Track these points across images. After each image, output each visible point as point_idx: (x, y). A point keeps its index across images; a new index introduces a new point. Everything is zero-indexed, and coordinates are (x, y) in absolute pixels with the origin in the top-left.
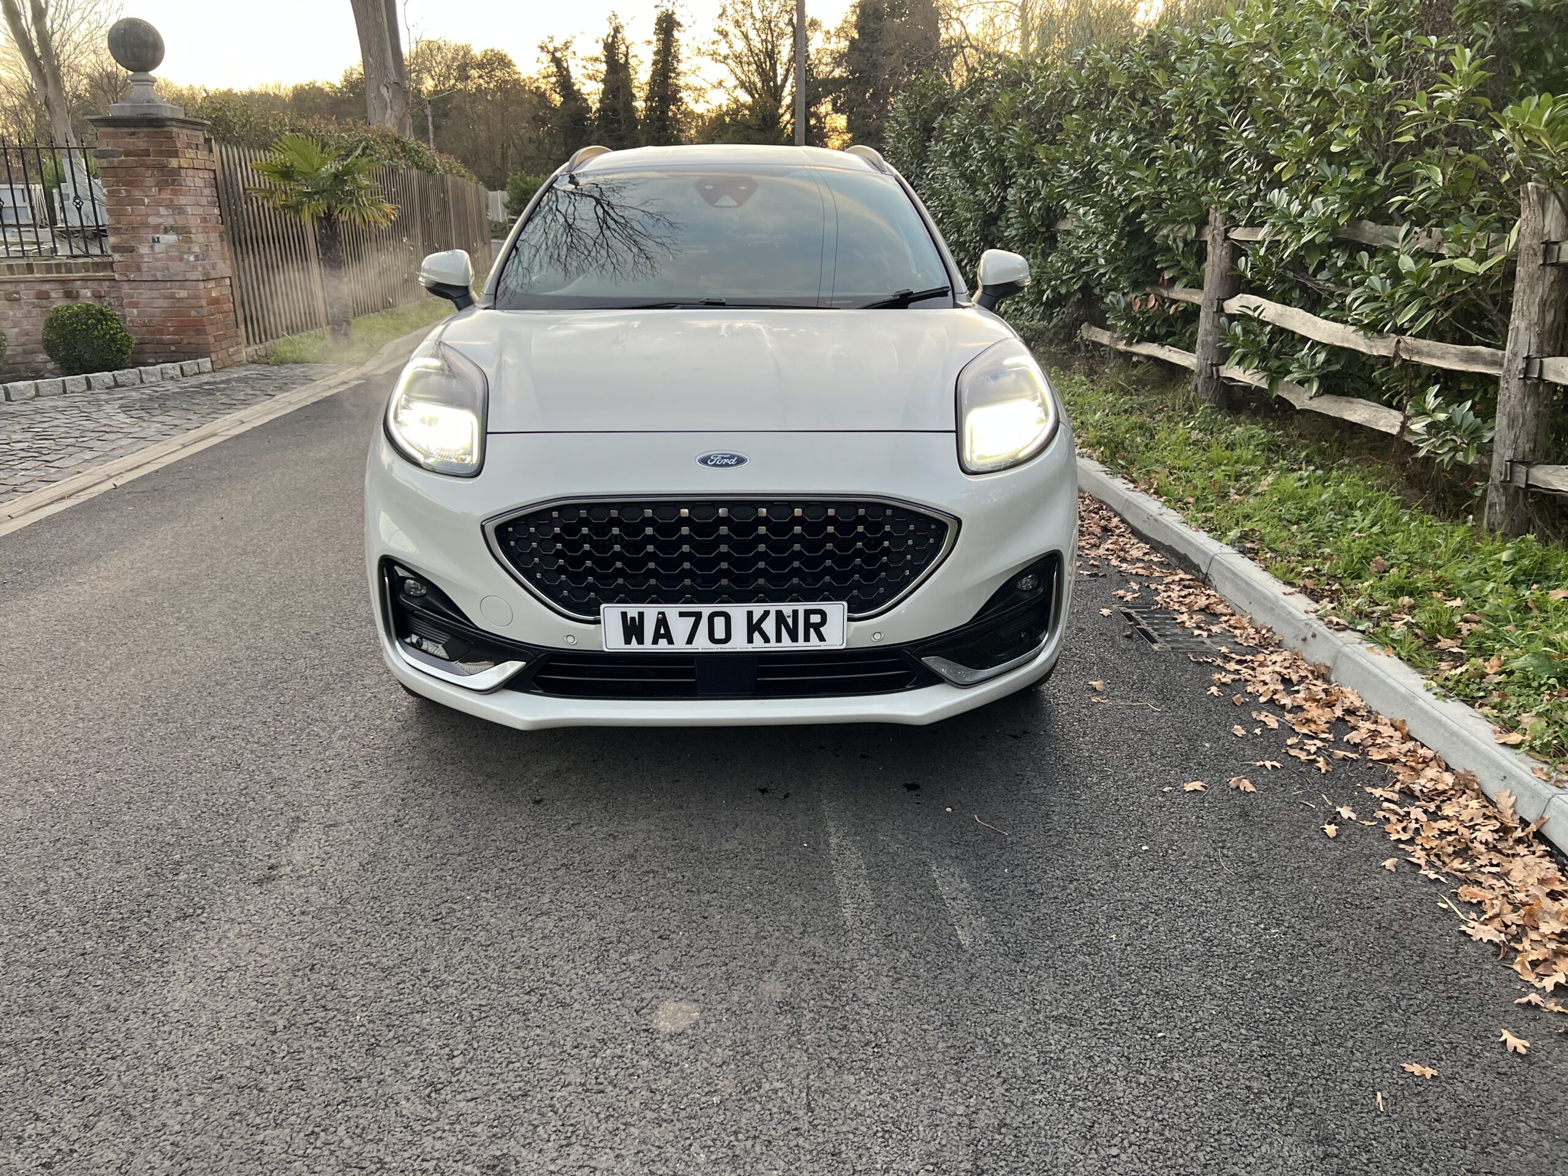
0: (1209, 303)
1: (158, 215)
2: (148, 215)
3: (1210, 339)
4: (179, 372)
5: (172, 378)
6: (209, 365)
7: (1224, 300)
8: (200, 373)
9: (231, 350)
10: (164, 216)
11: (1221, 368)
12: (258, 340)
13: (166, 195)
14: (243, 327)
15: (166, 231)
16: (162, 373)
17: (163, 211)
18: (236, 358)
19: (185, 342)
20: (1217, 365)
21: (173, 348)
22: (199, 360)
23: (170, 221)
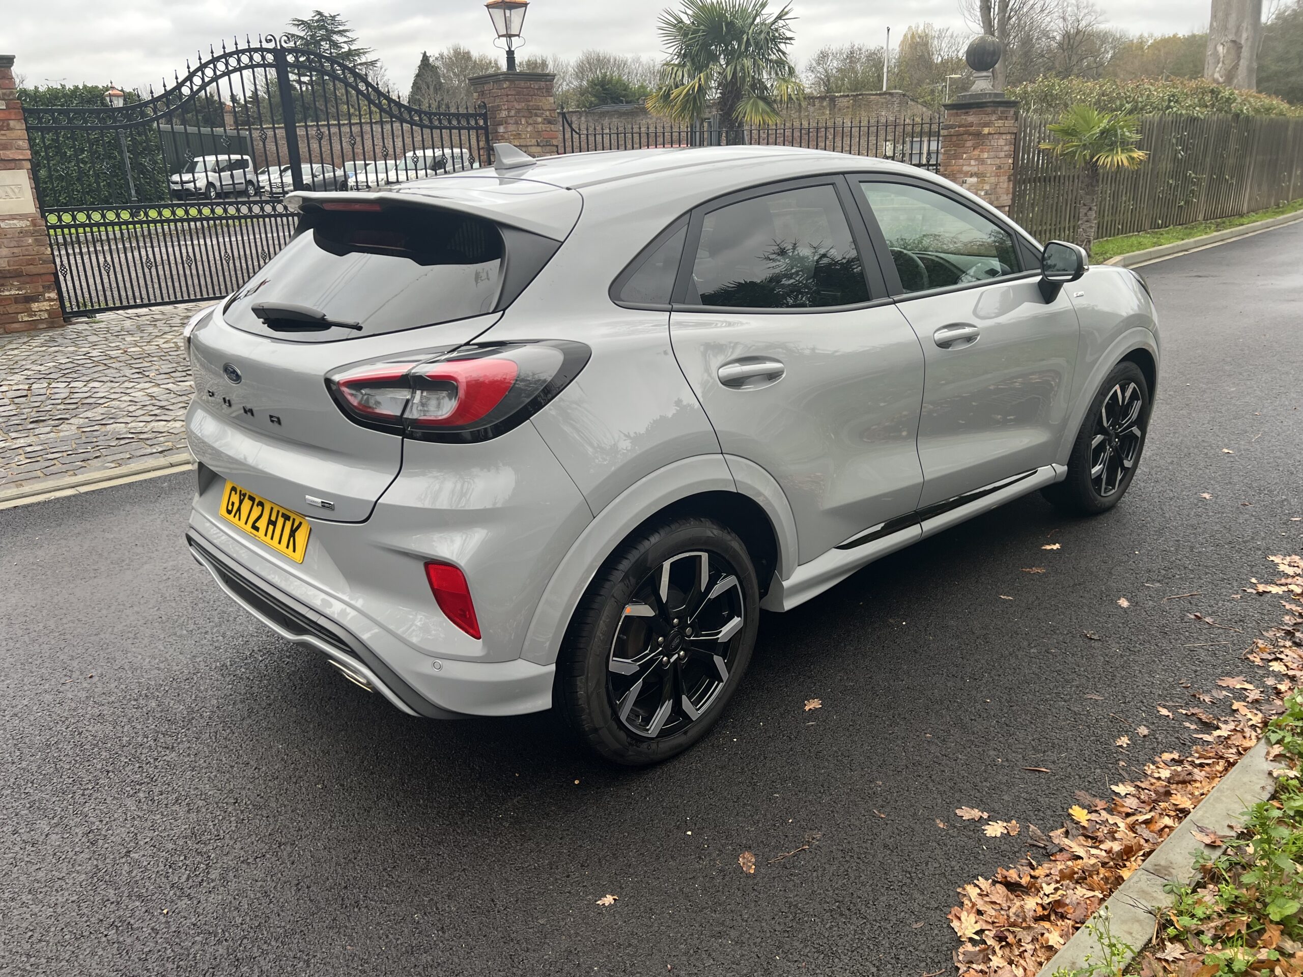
1: (969, 165)
2: (963, 165)
10: (973, 166)
13: (976, 152)
15: (971, 176)
17: (973, 162)
23: (975, 169)
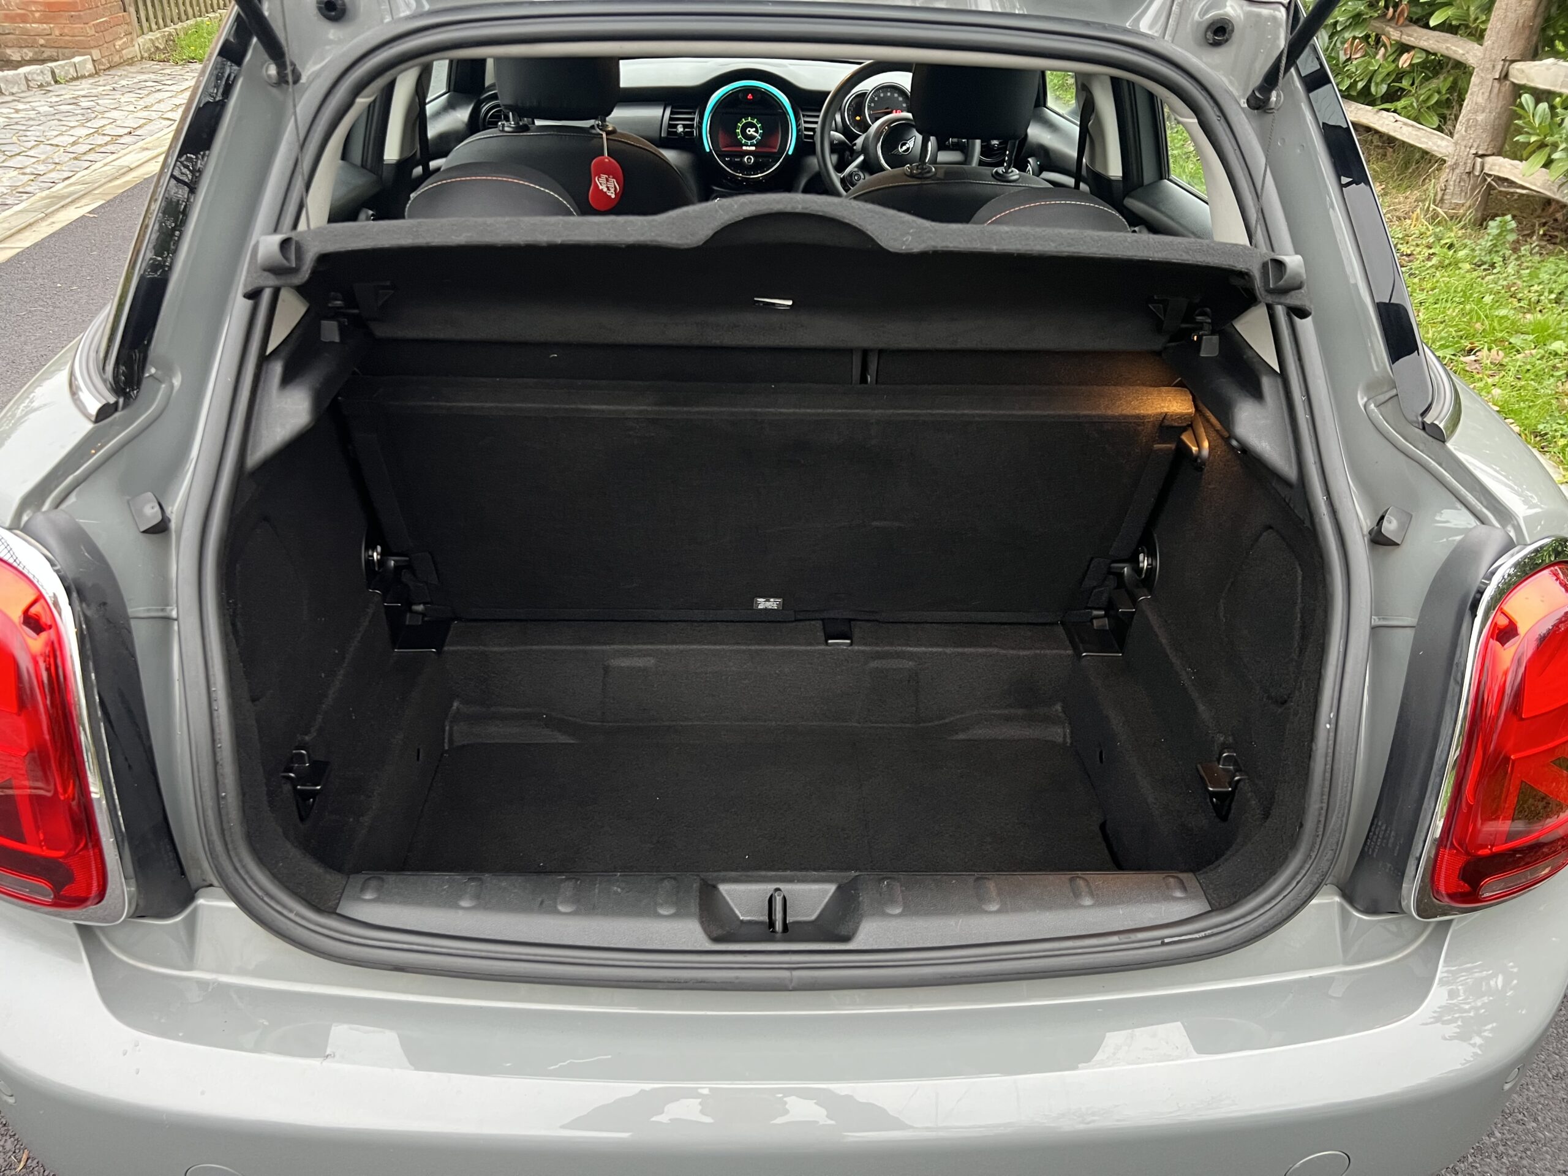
0: (1489, 65)
3: (1480, 117)
4: (49, 78)
5: (41, 86)
6: (90, 66)
7: (1513, 61)
8: (77, 78)
9: (119, 43)
11: (1489, 160)
12: (154, 27)
14: (132, 10)
16: (27, 80)
18: (127, 53)
19: (57, 33)
20: (1482, 156)
21: (42, 42)
22: (77, 59)
